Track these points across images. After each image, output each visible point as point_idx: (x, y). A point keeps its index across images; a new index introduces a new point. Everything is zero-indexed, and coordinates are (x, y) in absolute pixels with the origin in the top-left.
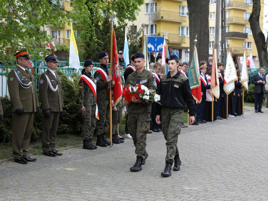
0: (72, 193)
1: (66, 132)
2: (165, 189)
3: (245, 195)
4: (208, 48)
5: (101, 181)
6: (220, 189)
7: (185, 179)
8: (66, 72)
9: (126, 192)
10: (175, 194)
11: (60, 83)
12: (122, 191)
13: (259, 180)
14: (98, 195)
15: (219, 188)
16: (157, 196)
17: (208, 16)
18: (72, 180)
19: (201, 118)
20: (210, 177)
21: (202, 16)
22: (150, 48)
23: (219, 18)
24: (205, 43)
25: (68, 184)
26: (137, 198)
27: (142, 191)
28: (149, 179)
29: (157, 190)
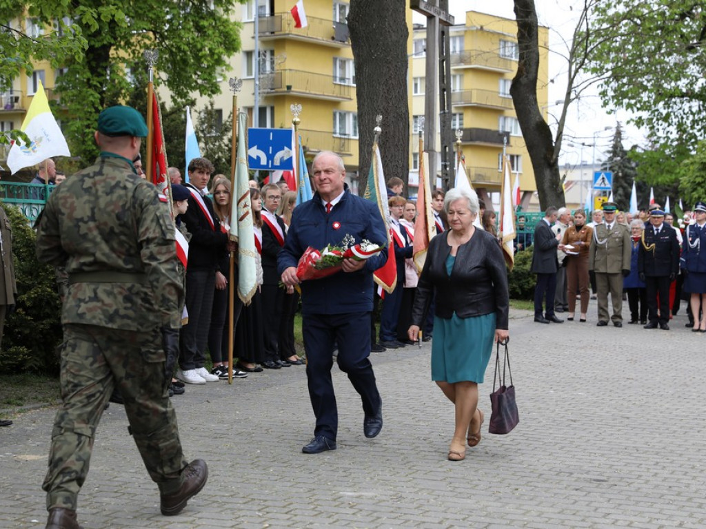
0: (35, 513)
1: (23, 368)
2: (290, 498)
3: (499, 504)
4: (406, 155)
5: (116, 484)
6: (437, 493)
7: (344, 474)
8: (24, 212)
10: (316, 507)
11: (6, 228)
13: (537, 472)
14: (107, 516)
15: (433, 491)
16: (268, 513)
17: (404, 71)
19: (391, 334)
20: (410, 468)
21: (389, 71)
22: (255, 158)
23: (434, 79)
24: (399, 140)
25: (23, 492)
26: (213, 519)
27: (228, 503)
28: (248, 474)
29: (267, 498)
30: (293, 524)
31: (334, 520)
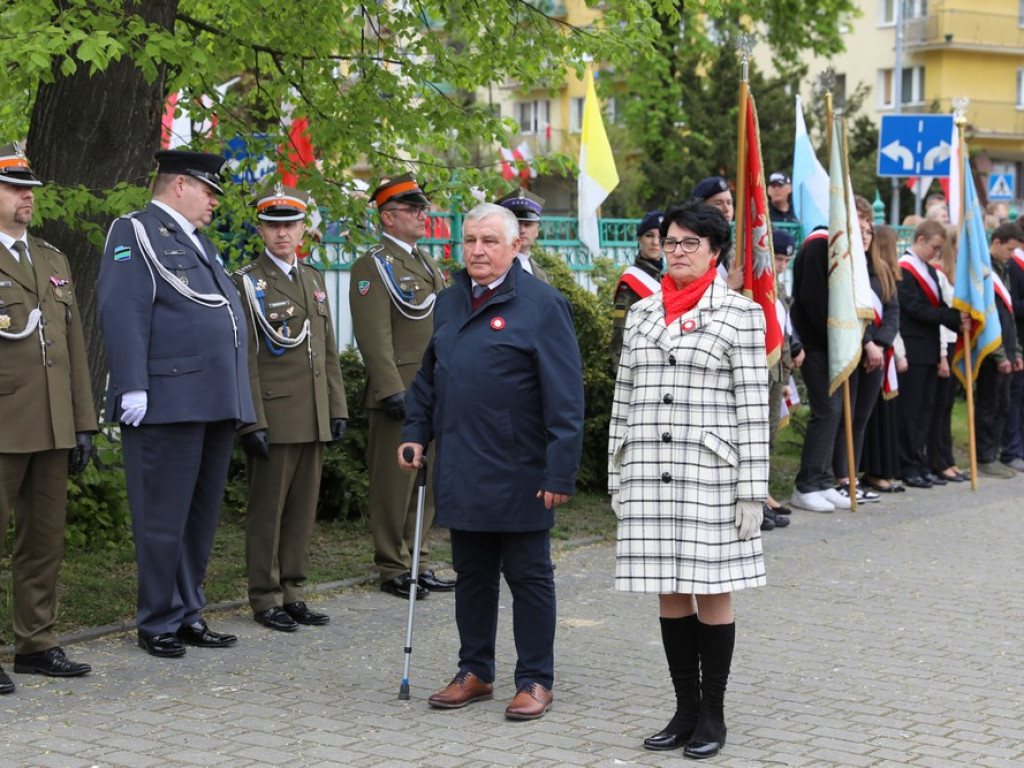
0: (591, 713)
2: (949, 710)
8: (569, 258)
9: (797, 714)
10: (990, 729)
12: (780, 711)
16: (917, 734)
18: (589, 662)
22: (896, 159)
25: (574, 678)
27: (859, 713)
28: (887, 667)
29: (917, 710)
30: (956, 755)
31: (1019, 753)
